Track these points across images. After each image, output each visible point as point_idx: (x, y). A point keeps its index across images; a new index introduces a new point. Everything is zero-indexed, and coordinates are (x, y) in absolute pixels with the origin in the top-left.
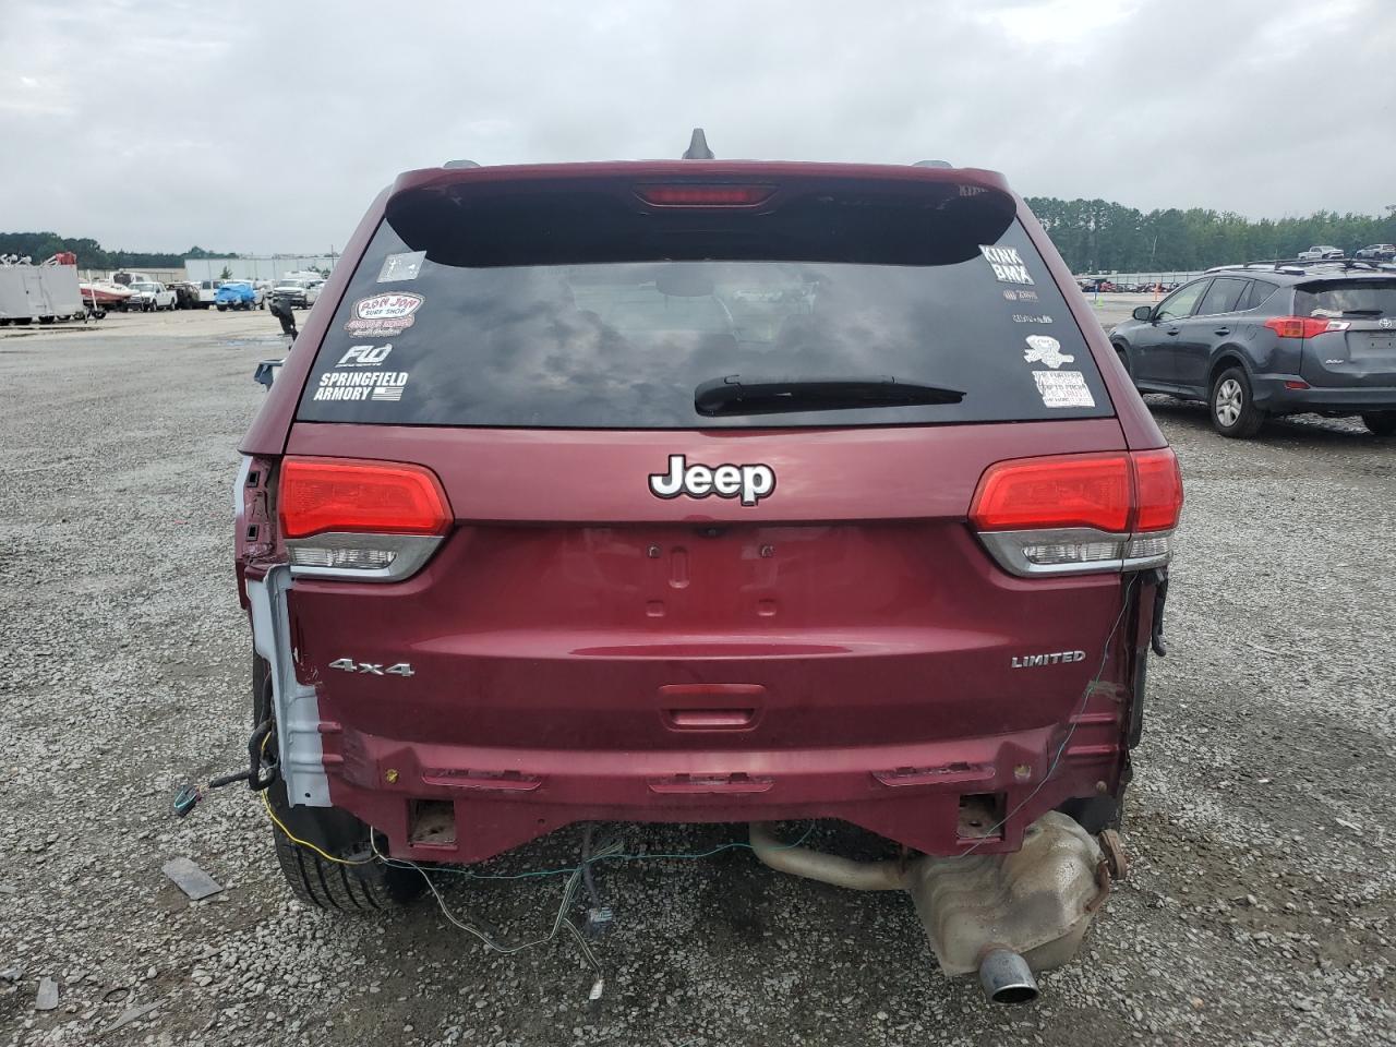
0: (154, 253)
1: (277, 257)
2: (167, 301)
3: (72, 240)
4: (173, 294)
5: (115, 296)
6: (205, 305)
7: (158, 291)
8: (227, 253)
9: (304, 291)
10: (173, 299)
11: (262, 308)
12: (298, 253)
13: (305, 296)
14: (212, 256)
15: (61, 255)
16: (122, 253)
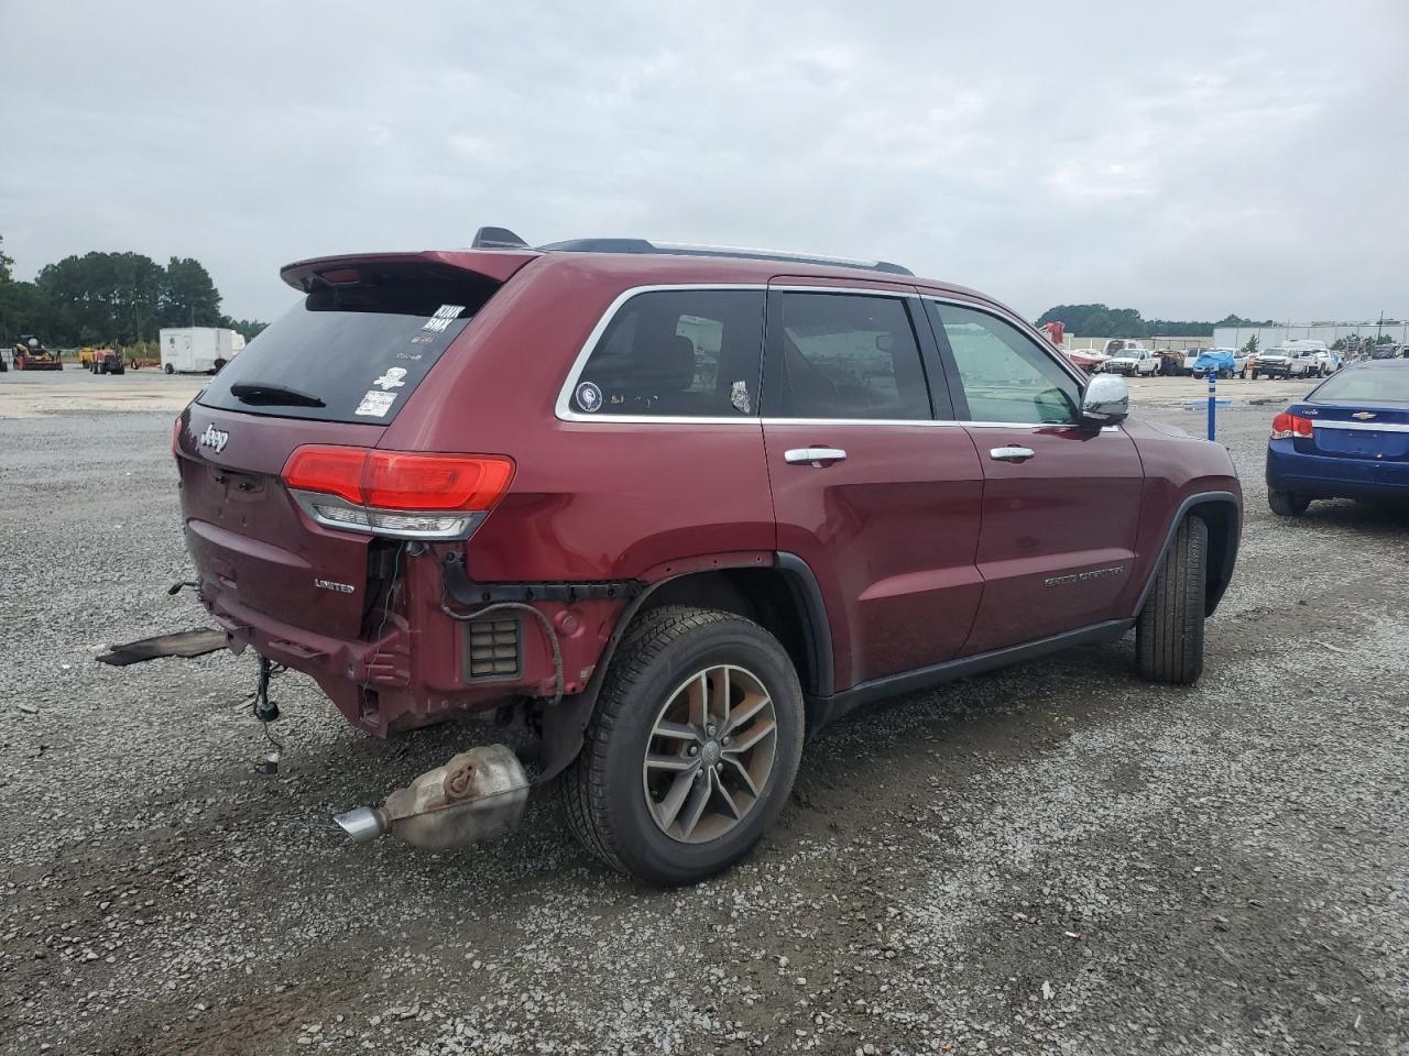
0: (1189, 321)
1: (1315, 325)
2: (1151, 368)
3: (1118, 311)
4: (1158, 361)
5: (1087, 360)
6: (1189, 372)
7: (1143, 358)
8: (1264, 321)
9: (1289, 360)
10: (1157, 366)
11: (1242, 377)
12: (1340, 320)
13: (1290, 365)
14: (1248, 324)
15: (1050, 325)
16: (1159, 322)
